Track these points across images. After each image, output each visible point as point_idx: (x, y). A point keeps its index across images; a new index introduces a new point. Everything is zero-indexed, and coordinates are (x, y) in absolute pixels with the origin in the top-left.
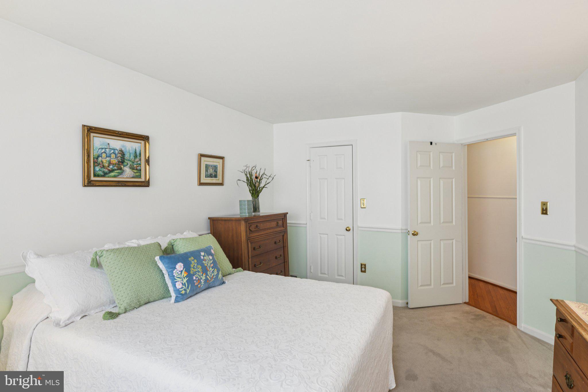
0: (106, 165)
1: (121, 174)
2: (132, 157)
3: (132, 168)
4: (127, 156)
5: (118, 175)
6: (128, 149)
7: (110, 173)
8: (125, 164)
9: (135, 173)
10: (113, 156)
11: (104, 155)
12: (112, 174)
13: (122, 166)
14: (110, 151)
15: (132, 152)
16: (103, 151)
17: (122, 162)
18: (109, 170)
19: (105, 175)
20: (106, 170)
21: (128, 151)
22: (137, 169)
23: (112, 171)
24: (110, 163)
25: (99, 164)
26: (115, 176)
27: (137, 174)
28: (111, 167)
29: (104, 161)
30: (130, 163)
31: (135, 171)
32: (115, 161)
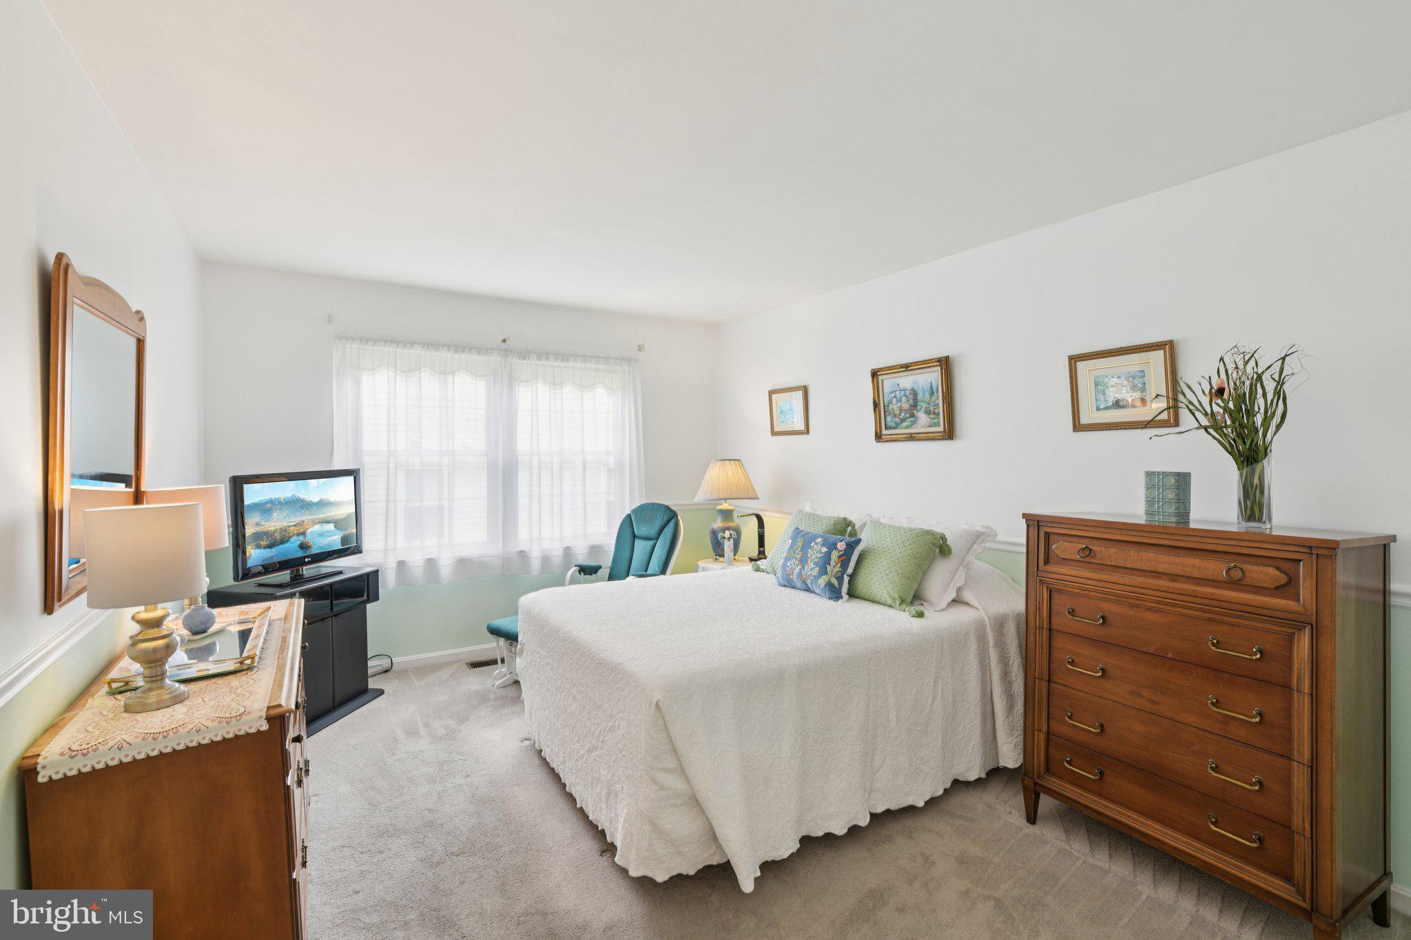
0: (897, 412)
1: (913, 423)
2: (927, 396)
3: (928, 412)
4: (920, 397)
5: (911, 426)
6: (921, 386)
7: (901, 423)
8: (919, 407)
9: (932, 419)
10: (904, 399)
11: (894, 401)
12: (905, 424)
13: (915, 412)
14: (900, 393)
15: (927, 387)
16: (893, 395)
17: (914, 406)
18: (901, 419)
19: (897, 426)
20: (898, 420)
21: (921, 388)
22: (934, 413)
23: (903, 420)
24: (901, 410)
25: (891, 413)
26: (908, 427)
27: (936, 421)
28: (903, 414)
29: (895, 408)
30: (924, 405)
31: (932, 416)
32: (906, 406)
